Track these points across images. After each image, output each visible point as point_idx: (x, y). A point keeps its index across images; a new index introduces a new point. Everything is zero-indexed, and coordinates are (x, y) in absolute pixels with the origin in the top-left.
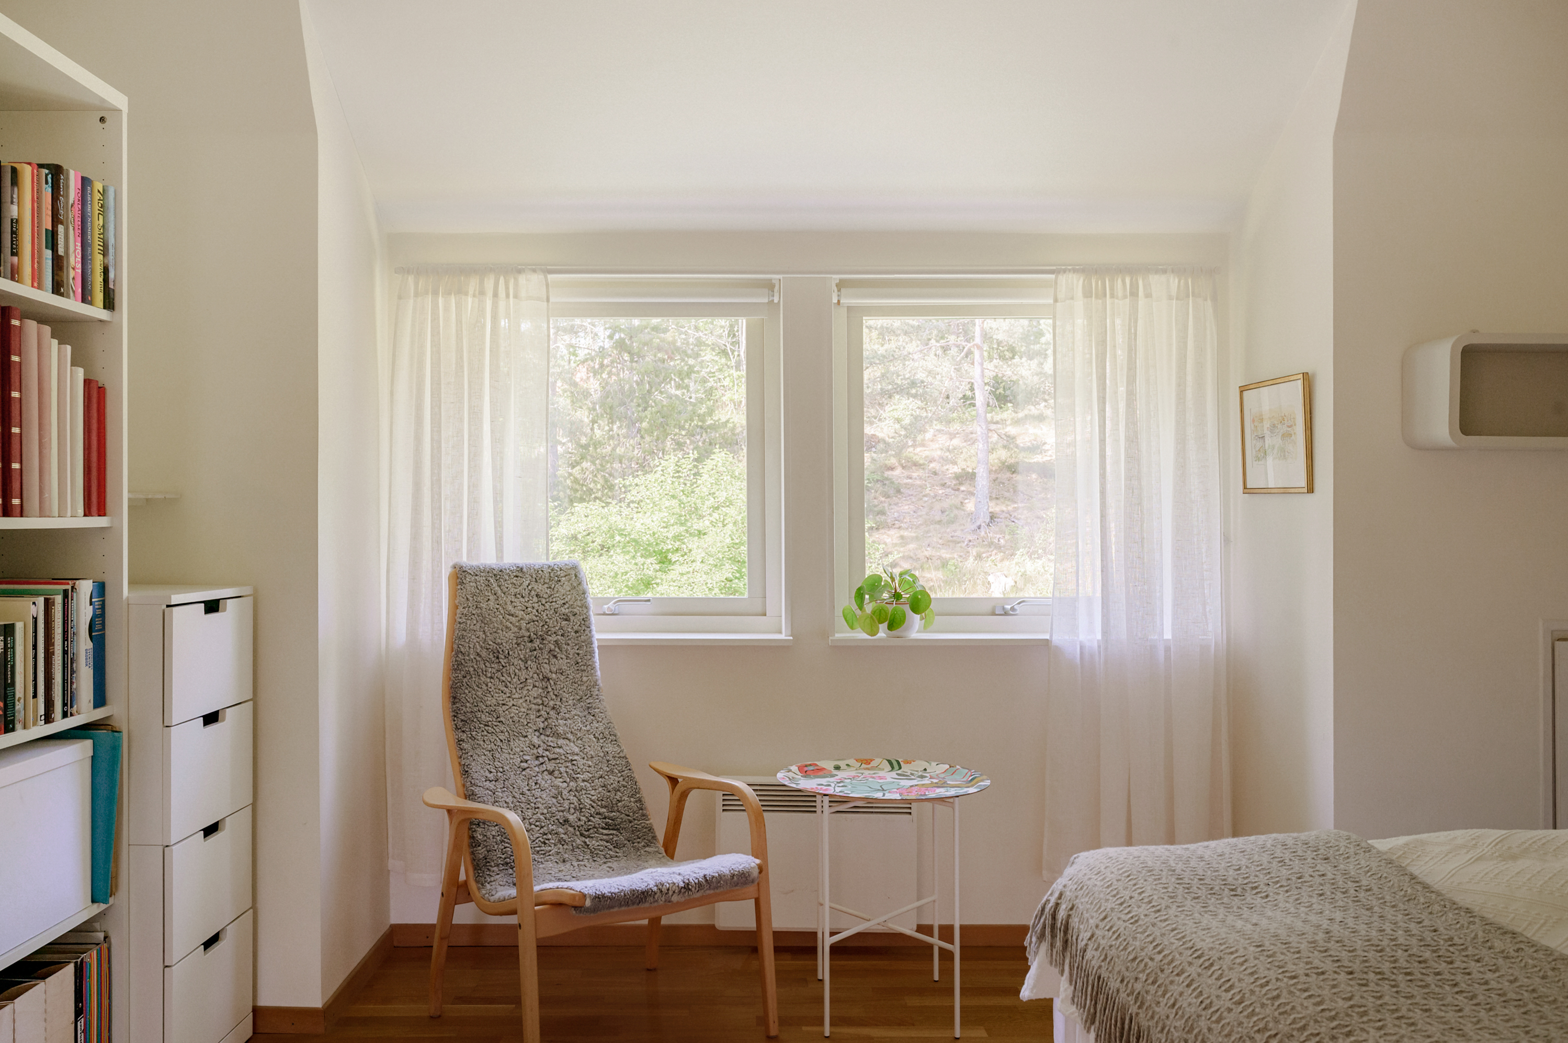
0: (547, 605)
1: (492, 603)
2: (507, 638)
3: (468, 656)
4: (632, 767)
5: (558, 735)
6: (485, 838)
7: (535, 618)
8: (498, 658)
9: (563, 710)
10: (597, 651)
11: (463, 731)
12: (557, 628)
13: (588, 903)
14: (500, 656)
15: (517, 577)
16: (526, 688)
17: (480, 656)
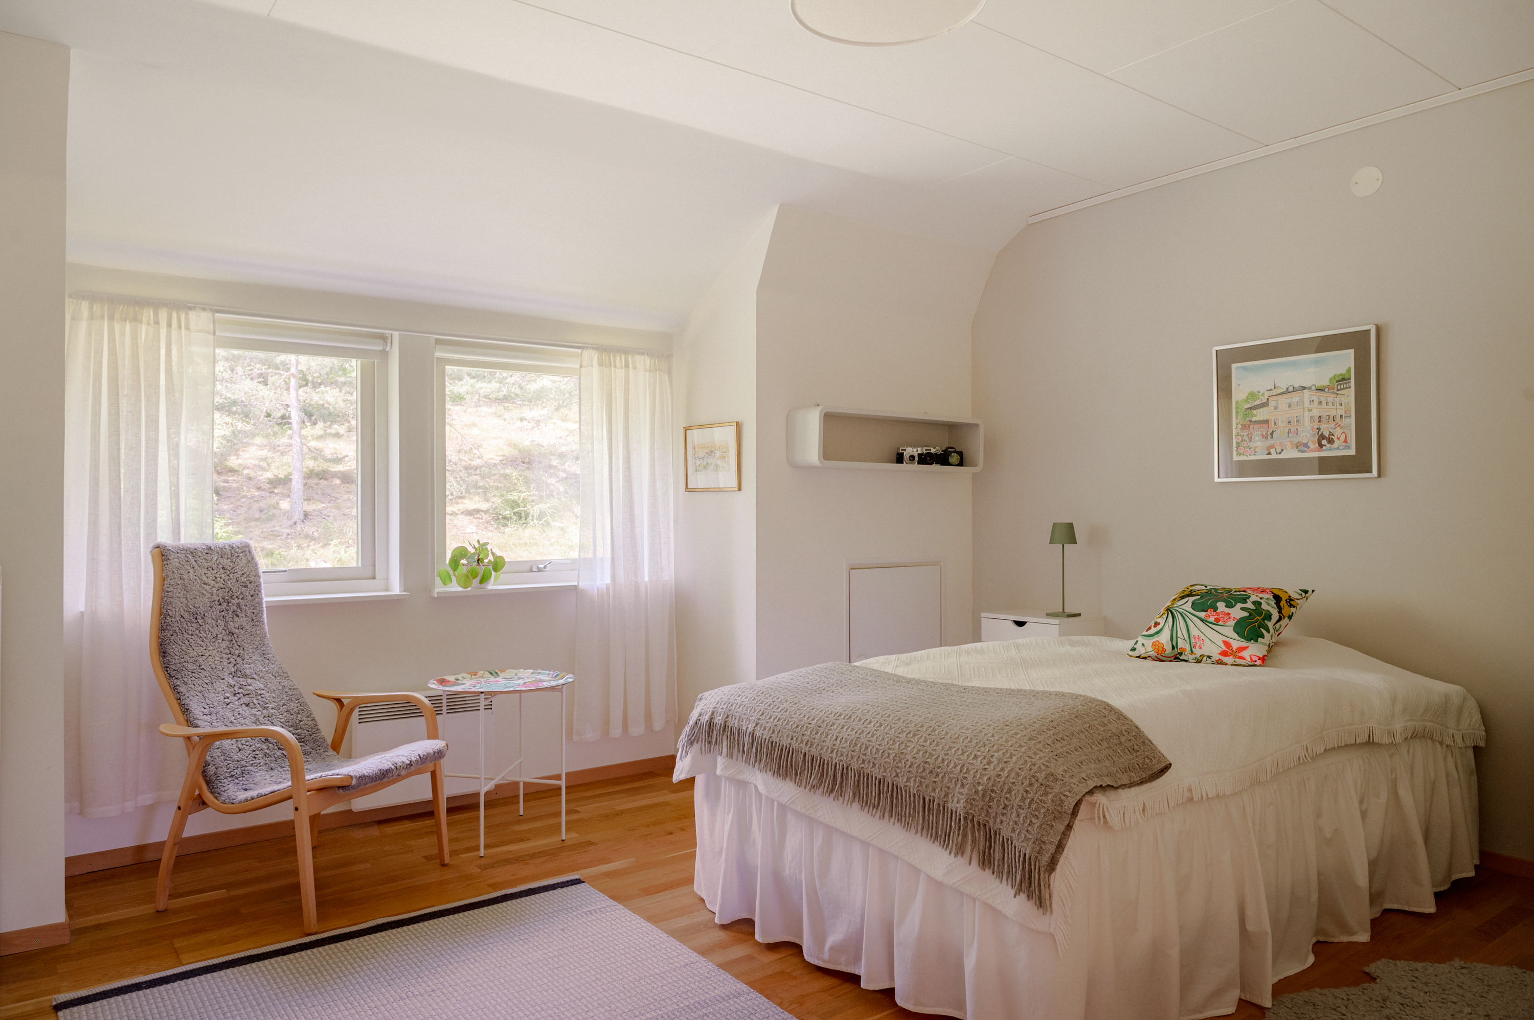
0: (231, 575)
1: (191, 575)
2: (202, 603)
3: (175, 618)
4: (303, 695)
5: (245, 676)
6: (212, 759)
7: (223, 586)
8: (196, 619)
9: (246, 657)
10: (265, 609)
11: (177, 679)
12: (239, 593)
13: (354, 782)
14: (198, 617)
15: (207, 554)
16: (217, 642)
17: (184, 618)
